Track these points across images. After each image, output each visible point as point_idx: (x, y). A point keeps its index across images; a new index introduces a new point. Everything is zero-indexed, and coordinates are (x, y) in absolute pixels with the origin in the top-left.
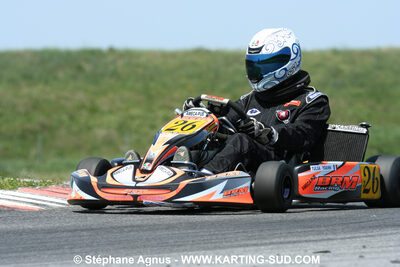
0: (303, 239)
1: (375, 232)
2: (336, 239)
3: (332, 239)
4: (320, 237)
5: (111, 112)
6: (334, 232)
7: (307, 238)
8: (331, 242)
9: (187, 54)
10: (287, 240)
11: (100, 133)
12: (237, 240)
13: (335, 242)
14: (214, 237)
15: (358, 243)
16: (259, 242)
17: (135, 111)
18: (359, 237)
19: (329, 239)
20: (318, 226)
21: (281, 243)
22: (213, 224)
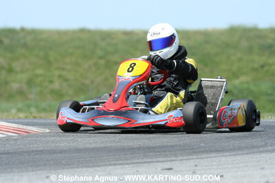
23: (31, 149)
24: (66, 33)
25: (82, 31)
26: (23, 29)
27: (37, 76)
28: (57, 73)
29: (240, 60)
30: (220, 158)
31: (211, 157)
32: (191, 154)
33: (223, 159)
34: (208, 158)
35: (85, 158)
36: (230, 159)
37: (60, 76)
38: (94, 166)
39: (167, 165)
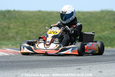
0: (73, 65)
1: (93, 64)
2: (82, 65)
3: (81, 65)
4: (78, 65)
5: (14, 29)
6: (81, 63)
7: (74, 65)
8: (81, 66)
9: (36, 12)
10: (68, 65)
11: (11, 35)
12: (53, 65)
13: (82, 66)
14: (47, 64)
15: (89, 66)
16: (60, 66)
17: (21, 29)
18: (89, 65)
19: (80, 65)
20: (77, 62)
21: (66, 66)
22: (46, 60)
23: (21, 60)
24: (32, 12)
25: (39, 11)
26: (14, 11)
27: (20, 30)
28: (28, 29)
29: (105, 24)
30: (100, 64)
31: (96, 64)
32: (88, 63)
33: (101, 65)
34: (95, 64)
35: (43, 64)
36: (105, 65)
37: (30, 31)
38: (48, 67)
39: (78, 67)
